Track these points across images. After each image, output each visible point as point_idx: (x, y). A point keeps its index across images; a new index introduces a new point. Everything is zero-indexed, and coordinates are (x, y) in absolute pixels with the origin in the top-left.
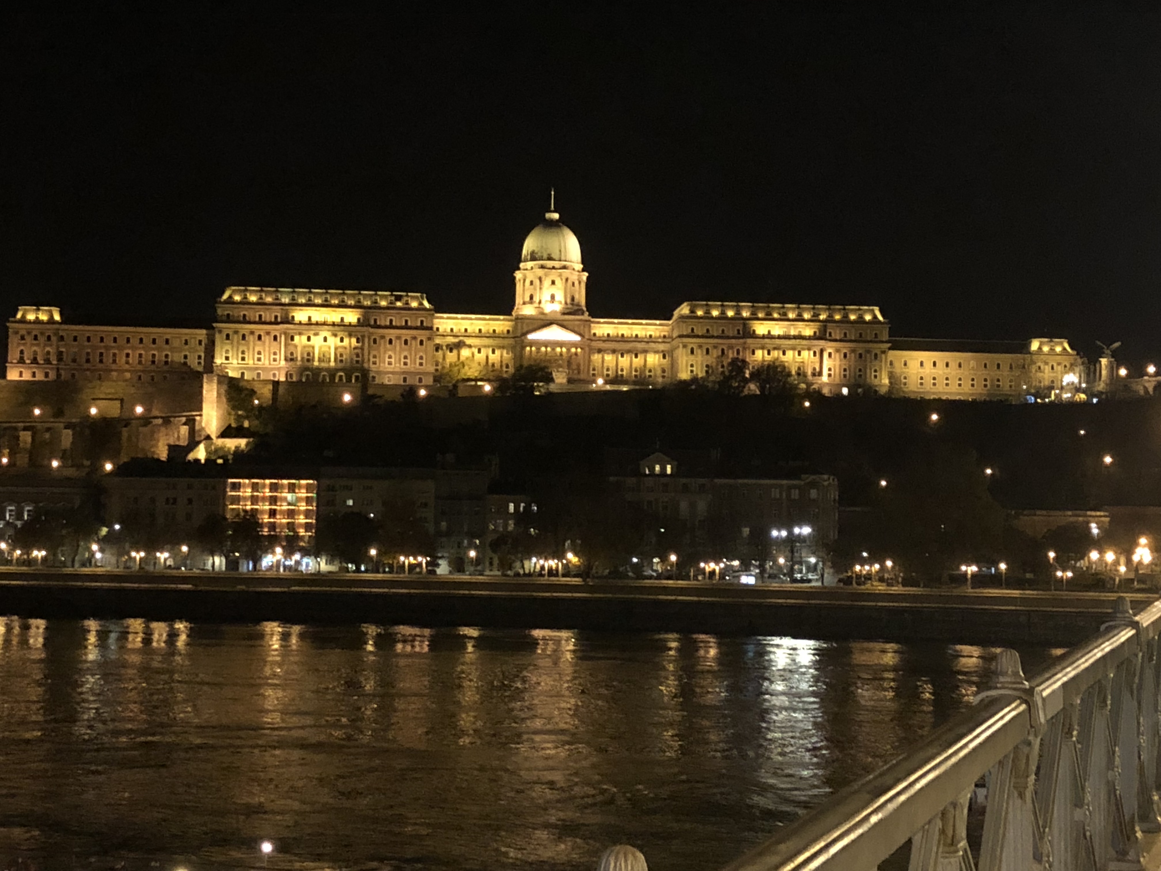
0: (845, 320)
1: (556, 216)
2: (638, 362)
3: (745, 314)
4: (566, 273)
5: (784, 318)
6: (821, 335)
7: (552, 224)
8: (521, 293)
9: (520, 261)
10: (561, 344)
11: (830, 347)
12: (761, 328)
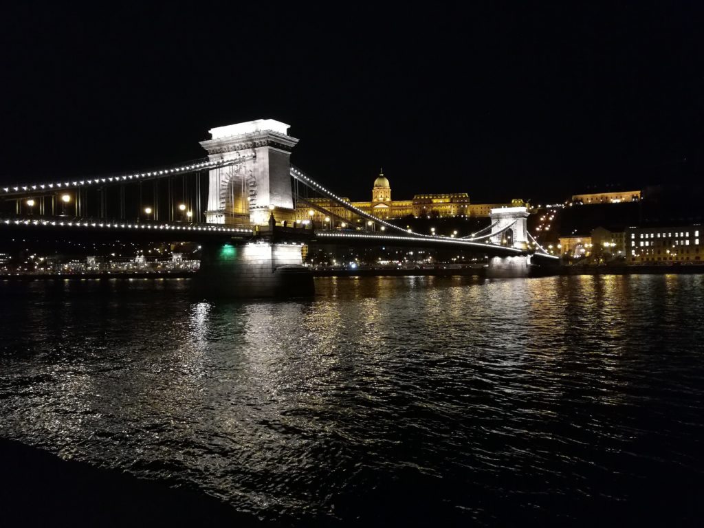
0: (458, 197)
1: (382, 175)
2: (404, 212)
3: (431, 197)
4: (385, 190)
5: (441, 198)
6: (451, 202)
7: (382, 177)
8: (374, 196)
9: (373, 187)
10: (383, 208)
11: (454, 205)
12: (435, 201)
